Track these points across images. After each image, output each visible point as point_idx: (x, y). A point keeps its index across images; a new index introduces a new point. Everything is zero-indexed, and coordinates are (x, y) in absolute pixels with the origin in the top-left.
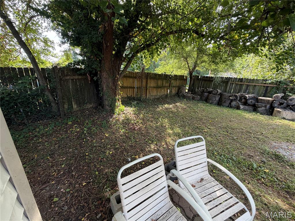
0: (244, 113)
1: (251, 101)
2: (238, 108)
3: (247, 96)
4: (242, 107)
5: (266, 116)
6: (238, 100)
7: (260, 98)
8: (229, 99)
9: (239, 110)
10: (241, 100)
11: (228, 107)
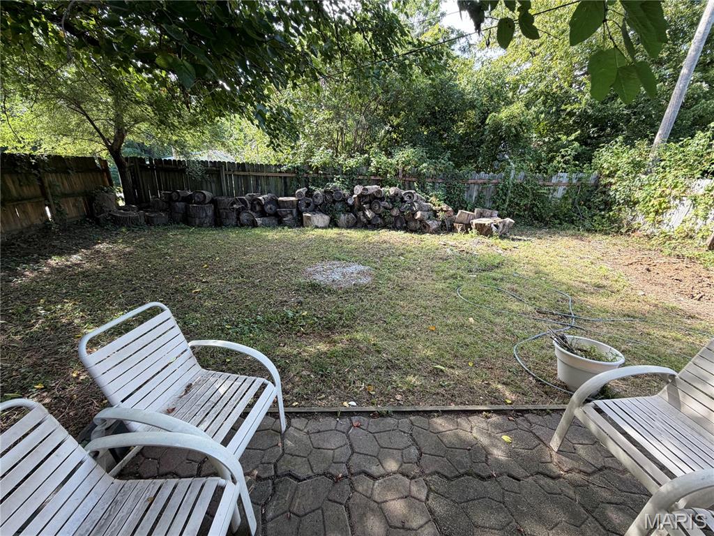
0: (265, 232)
1: (269, 206)
2: (254, 225)
3: (260, 198)
4: (259, 221)
5: (295, 230)
6: (249, 208)
7: (281, 199)
8: (234, 208)
9: (256, 229)
10: (255, 207)
11: (237, 225)
